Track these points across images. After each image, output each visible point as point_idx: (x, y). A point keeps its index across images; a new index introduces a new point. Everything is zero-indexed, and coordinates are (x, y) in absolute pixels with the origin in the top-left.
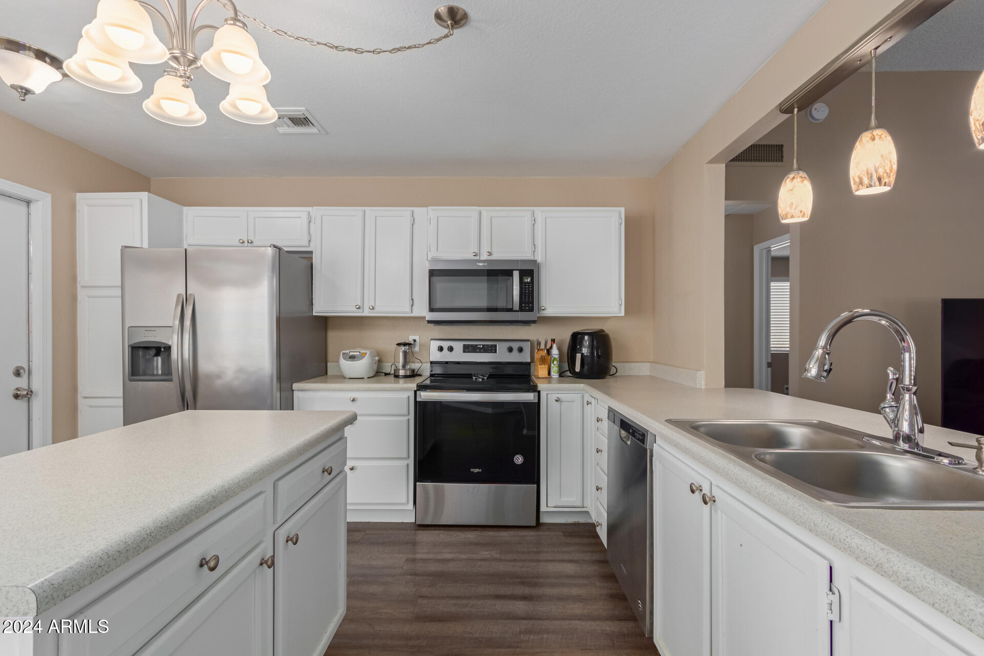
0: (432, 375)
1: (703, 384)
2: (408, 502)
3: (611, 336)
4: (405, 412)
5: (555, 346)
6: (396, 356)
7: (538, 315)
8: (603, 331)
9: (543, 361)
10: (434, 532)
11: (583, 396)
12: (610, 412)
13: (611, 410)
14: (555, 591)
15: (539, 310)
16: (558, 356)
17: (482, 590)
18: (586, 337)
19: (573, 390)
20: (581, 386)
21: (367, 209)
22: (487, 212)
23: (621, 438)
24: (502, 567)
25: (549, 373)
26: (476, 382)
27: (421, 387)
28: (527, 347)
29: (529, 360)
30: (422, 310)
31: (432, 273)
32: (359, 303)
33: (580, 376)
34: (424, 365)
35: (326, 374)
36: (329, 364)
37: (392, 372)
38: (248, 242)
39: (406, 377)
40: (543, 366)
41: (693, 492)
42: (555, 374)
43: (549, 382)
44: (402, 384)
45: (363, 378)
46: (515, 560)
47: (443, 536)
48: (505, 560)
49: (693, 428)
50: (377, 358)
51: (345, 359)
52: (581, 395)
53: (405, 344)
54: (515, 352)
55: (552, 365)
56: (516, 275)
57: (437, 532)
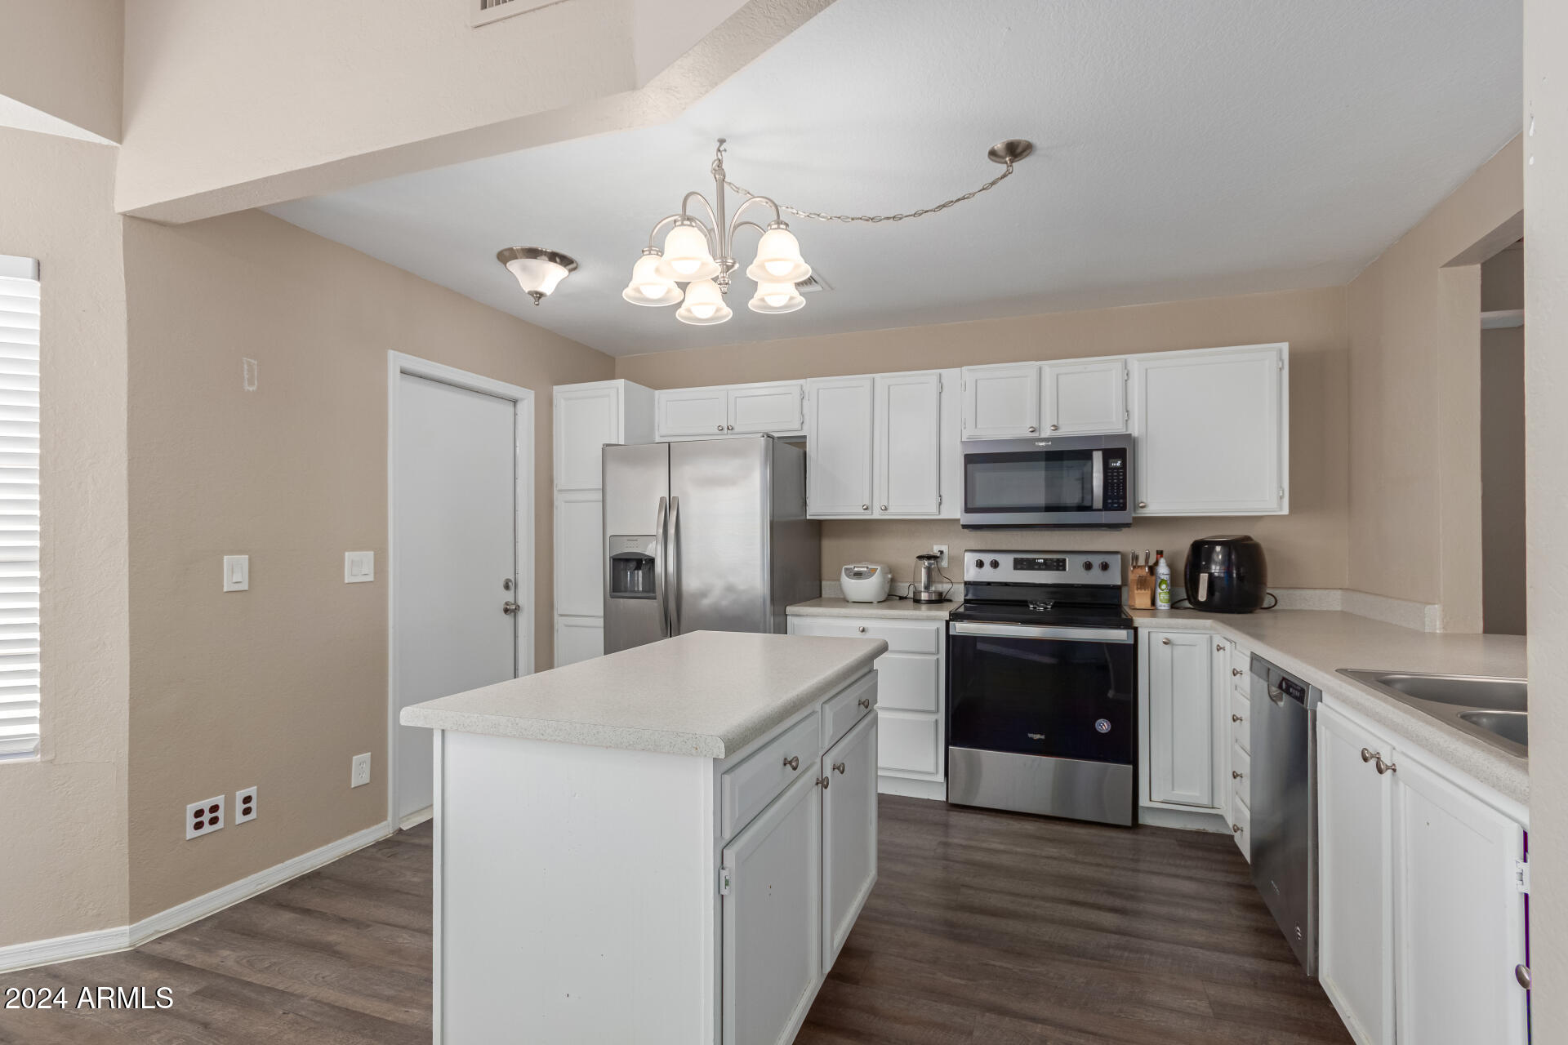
0: (966, 601)
1: (1438, 626)
2: (937, 772)
3: (1264, 545)
4: (933, 650)
5: (1162, 562)
6: (916, 573)
7: (1134, 515)
8: (1248, 538)
9: (1142, 583)
10: (975, 816)
11: (1211, 638)
12: (1254, 662)
13: (1255, 658)
14: (1164, 910)
15: (1136, 507)
16: (1168, 577)
17: (1050, 891)
18: (1218, 548)
19: (1192, 628)
20: (1208, 623)
21: (877, 376)
22: (1049, 368)
23: (1270, 696)
24: (1078, 870)
25: (1153, 603)
26: (1034, 612)
27: (955, 617)
28: (1115, 563)
29: (1119, 583)
30: (954, 509)
31: (970, 459)
32: (867, 502)
33: (1207, 608)
34: (955, 586)
35: (821, 596)
36: (824, 583)
37: (911, 595)
38: (728, 428)
39: (930, 602)
40: (1143, 591)
41: (1365, 760)
42: (1163, 604)
43: (1154, 616)
44: (924, 611)
45: (871, 603)
46: (1098, 865)
47: (987, 822)
48: (1085, 863)
49: (1382, 682)
50: (890, 576)
51: (848, 576)
52: (1208, 636)
53: (929, 557)
54: (1096, 570)
55: (1159, 591)
56: (1098, 458)
57: (980, 816)
